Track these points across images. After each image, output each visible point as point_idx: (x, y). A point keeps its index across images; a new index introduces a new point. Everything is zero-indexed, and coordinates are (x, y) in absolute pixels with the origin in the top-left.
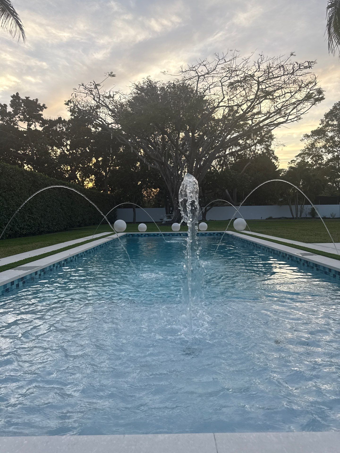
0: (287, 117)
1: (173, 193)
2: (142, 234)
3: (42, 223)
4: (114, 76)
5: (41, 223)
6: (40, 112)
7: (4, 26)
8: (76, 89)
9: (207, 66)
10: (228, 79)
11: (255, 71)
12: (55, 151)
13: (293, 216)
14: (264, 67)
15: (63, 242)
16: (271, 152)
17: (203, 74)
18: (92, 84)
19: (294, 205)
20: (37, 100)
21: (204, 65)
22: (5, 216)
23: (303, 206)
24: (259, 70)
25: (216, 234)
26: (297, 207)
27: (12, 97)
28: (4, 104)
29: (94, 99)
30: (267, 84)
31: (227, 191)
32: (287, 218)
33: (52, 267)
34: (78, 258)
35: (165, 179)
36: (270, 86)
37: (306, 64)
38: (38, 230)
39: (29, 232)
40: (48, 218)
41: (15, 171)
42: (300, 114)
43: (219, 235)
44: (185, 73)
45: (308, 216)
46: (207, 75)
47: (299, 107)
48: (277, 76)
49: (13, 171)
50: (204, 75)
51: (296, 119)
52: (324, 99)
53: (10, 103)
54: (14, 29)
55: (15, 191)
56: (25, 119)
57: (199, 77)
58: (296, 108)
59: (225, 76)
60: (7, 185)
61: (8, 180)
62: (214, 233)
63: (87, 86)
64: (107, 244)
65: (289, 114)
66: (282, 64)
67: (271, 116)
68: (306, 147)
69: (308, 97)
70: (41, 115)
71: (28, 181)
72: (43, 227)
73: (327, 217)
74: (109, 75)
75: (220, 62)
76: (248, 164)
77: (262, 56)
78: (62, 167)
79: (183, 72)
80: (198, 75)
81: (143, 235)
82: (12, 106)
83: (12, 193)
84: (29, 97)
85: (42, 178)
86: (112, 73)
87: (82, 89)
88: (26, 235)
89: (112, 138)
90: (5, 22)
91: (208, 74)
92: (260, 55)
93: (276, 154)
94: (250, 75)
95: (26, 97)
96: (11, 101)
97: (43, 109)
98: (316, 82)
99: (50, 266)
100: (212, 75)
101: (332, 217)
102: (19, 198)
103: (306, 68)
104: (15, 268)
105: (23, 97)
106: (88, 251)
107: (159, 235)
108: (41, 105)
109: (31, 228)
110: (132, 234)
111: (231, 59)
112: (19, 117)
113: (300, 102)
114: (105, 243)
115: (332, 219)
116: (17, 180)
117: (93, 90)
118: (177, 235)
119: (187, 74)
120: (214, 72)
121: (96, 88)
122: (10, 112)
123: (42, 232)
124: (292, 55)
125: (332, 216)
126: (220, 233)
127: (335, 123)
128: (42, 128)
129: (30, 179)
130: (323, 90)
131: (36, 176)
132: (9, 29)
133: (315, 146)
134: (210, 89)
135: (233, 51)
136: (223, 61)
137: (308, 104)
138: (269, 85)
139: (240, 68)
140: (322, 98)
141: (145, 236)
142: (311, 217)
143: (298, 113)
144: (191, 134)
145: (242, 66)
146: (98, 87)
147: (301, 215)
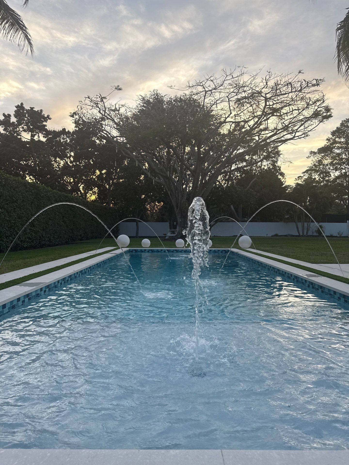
0: (294, 134)
1: (177, 209)
2: (145, 250)
3: (44, 236)
4: (120, 89)
5: (42, 236)
6: (44, 123)
7: (13, 40)
8: (82, 102)
9: (214, 81)
10: (235, 94)
11: (262, 87)
12: (58, 163)
13: (299, 233)
14: (271, 83)
15: (66, 257)
16: (278, 168)
17: (210, 89)
18: (98, 97)
19: (301, 222)
20: (41, 111)
21: (211, 81)
22: (7, 228)
23: (310, 224)
24: (267, 87)
25: (220, 251)
26: (304, 224)
27: (16, 107)
28: (8, 114)
29: (99, 112)
30: (275, 101)
31: (232, 207)
32: (293, 236)
33: (57, 284)
34: (82, 274)
35: (169, 193)
36: (277, 103)
37: (314, 82)
38: (39, 243)
39: (30, 245)
40: (50, 230)
41: (18, 183)
42: (308, 131)
43: (224, 252)
44: (192, 88)
45: (315, 234)
46: (214, 91)
47: (306, 125)
48: (284, 93)
49: (16, 182)
50: (211, 91)
51: (303, 136)
52: (332, 117)
53: (14, 113)
54: (22, 43)
55: (17, 203)
56: (29, 130)
57: (206, 92)
58: (303, 125)
59: (232, 92)
60: (9, 197)
61: (10, 192)
62: (219, 250)
63: (93, 98)
64: (110, 260)
65: (297, 131)
66: (290, 81)
67: (278, 132)
68: (313, 164)
69: (316, 115)
70: (45, 126)
71: (31, 193)
72: (44, 241)
73: (334, 235)
74: (116, 88)
75: (227, 78)
76: (254, 180)
77: (270, 73)
78: (65, 179)
79: (190, 87)
80: (205, 91)
81: (147, 251)
82: (16, 116)
83: (15, 205)
84: (34, 108)
85: (44, 191)
86: (118, 86)
87: (88, 101)
88: (26, 248)
89: (117, 152)
90: (14, 36)
91: (215, 89)
92: (267, 72)
93: (282, 170)
94: (258, 91)
95: (30, 108)
96: (15, 111)
97: (47, 120)
98: (324, 100)
99: (55, 283)
100: (219, 90)
101: (339, 236)
102: (21, 210)
103: (314, 85)
104: (20, 284)
105: (27, 107)
106: (92, 268)
107: (163, 251)
108: (46, 116)
109: (33, 241)
110: (135, 250)
111: (239, 75)
112: (23, 128)
113: (308, 119)
114: (109, 259)
115: (339, 237)
116: (19, 192)
117: (99, 103)
118: (181, 252)
119: (194, 89)
120: (221, 88)
121: (102, 101)
122: (13, 123)
123: (44, 245)
124: (300, 72)
125: (339, 234)
126: (225, 250)
127: (342, 140)
128: (46, 139)
129: (33, 191)
130: (331, 107)
131: (39, 188)
132: (17, 43)
133: (322, 163)
134: (216, 104)
135: (241, 68)
136: (231, 77)
137: (315, 122)
138: (277, 101)
139: (247, 84)
140: (330, 116)
141: (148, 252)
142: (317, 234)
143: (305, 130)
144: (196, 148)
145: (249, 82)
146: (104, 100)
147: (307, 233)
